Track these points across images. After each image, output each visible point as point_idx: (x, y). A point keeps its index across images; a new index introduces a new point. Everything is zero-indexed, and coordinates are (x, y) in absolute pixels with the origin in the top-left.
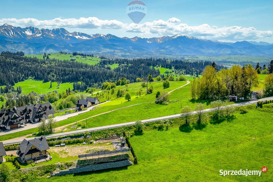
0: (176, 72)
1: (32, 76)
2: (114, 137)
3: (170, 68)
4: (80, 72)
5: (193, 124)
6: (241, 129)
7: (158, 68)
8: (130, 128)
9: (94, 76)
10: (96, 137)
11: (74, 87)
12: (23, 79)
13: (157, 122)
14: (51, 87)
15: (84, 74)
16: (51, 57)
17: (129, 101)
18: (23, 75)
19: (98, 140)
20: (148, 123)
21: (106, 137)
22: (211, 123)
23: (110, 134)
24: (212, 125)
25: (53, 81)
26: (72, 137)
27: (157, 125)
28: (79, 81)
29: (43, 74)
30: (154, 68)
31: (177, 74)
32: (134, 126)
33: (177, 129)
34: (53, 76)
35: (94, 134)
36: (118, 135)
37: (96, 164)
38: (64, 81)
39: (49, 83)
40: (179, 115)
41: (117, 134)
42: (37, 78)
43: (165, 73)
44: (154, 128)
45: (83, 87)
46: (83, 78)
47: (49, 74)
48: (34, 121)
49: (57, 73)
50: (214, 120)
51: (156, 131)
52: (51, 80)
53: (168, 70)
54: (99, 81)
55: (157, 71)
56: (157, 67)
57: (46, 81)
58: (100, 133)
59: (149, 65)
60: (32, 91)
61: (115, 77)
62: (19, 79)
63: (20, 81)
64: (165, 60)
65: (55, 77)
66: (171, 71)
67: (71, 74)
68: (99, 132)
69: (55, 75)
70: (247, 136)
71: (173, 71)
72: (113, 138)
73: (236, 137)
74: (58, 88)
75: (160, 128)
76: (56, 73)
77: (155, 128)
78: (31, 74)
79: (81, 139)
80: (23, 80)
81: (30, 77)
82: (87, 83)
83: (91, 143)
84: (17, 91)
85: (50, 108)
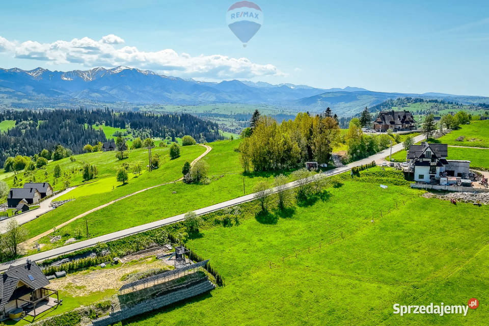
0: (134, 134)
2: (152, 247)
3: (123, 127)
5: (273, 209)
6: (347, 209)
7: (100, 126)
8: (176, 228)
10: (121, 252)
13: (220, 212)
17: (125, 184)
19: (124, 255)
20: (204, 215)
21: (138, 250)
22: (300, 206)
23: (144, 243)
24: (303, 208)
26: (71, 258)
27: (221, 218)
30: (91, 128)
31: (137, 136)
32: (182, 224)
33: (253, 220)
35: (114, 245)
36: (160, 243)
37: (157, 296)
40: (251, 196)
41: (157, 241)
43: (115, 136)
44: (216, 224)
50: (301, 201)
51: (221, 227)
53: (119, 130)
55: (99, 133)
56: (97, 125)
58: (124, 243)
59: (81, 121)
64: (109, 112)
66: (126, 132)
68: (122, 242)
70: (360, 219)
71: (129, 133)
72: (150, 249)
73: (347, 223)
75: (226, 223)
77: (217, 222)
83: (116, 263)
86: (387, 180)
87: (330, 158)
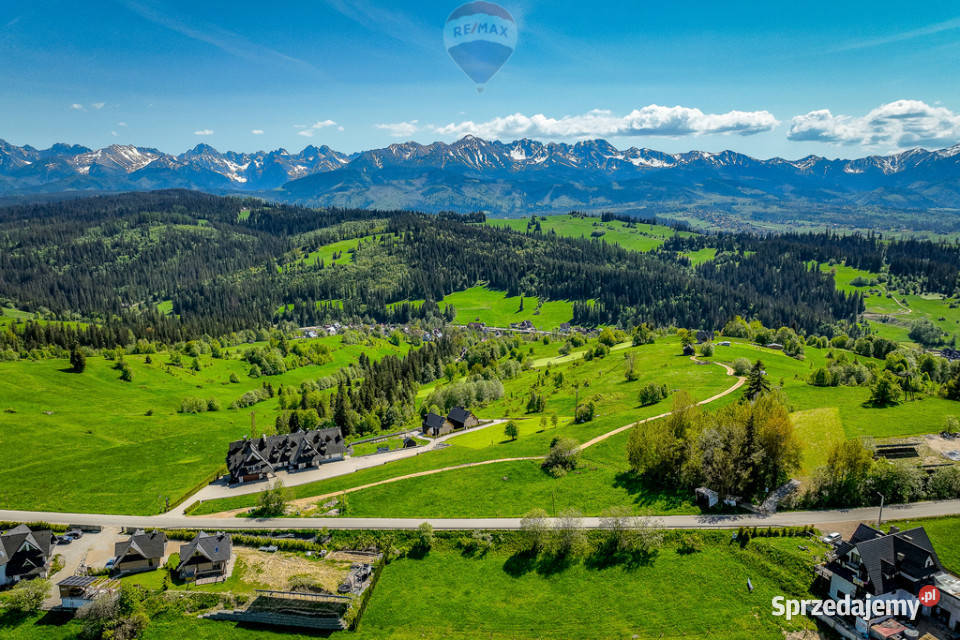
0: (890, 283)
1: (485, 280)
2: (371, 550)
3: (875, 269)
4: (597, 274)
6: (634, 599)
7: (836, 267)
8: (409, 537)
9: (631, 287)
10: (338, 545)
11: (575, 314)
12: (462, 285)
13: (468, 534)
14: (521, 309)
15: (606, 278)
16: (545, 227)
17: (512, 440)
18: (466, 277)
19: (339, 550)
20: (450, 531)
21: (354, 549)
22: (588, 563)
23: (365, 542)
24: (584, 569)
25: (529, 294)
26: (297, 535)
27: (466, 541)
28: (591, 297)
29: (510, 276)
30: (818, 270)
31: (894, 289)
34: (532, 281)
35: (337, 535)
36: (377, 550)
38: (554, 296)
39: (516, 300)
41: (378, 546)
42: (495, 285)
43: (854, 284)
44: (457, 547)
45: (596, 317)
46: (602, 291)
47: (522, 274)
48: (296, 468)
49: (543, 275)
50: (599, 556)
52: (524, 291)
53: (866, 276)
54: (642, 303)
55: (825, 278)
56: (831, 265)
57: (513, 293)
58: (348, 535)
59: (807, 256)
60: (476, 316)
61: (689, 291)
62: (455, 284)
63: (455, 291)
65: (536, 284)
66: (875, 280)
67: (573, 279)
68: (347, 534)
69: (537, 280)
71: (881, 281)
72: (367, 552)
74: (538, 313)
75: (469, 551)
76: (538, 275)
78: (483, 274)
79: (309, 543)
80: (462, 289)
81: (479, 282)
82: (609, 305)
84: (445, 315)
85: (338, 439)
86: (777, 574)
87: (767, 490)
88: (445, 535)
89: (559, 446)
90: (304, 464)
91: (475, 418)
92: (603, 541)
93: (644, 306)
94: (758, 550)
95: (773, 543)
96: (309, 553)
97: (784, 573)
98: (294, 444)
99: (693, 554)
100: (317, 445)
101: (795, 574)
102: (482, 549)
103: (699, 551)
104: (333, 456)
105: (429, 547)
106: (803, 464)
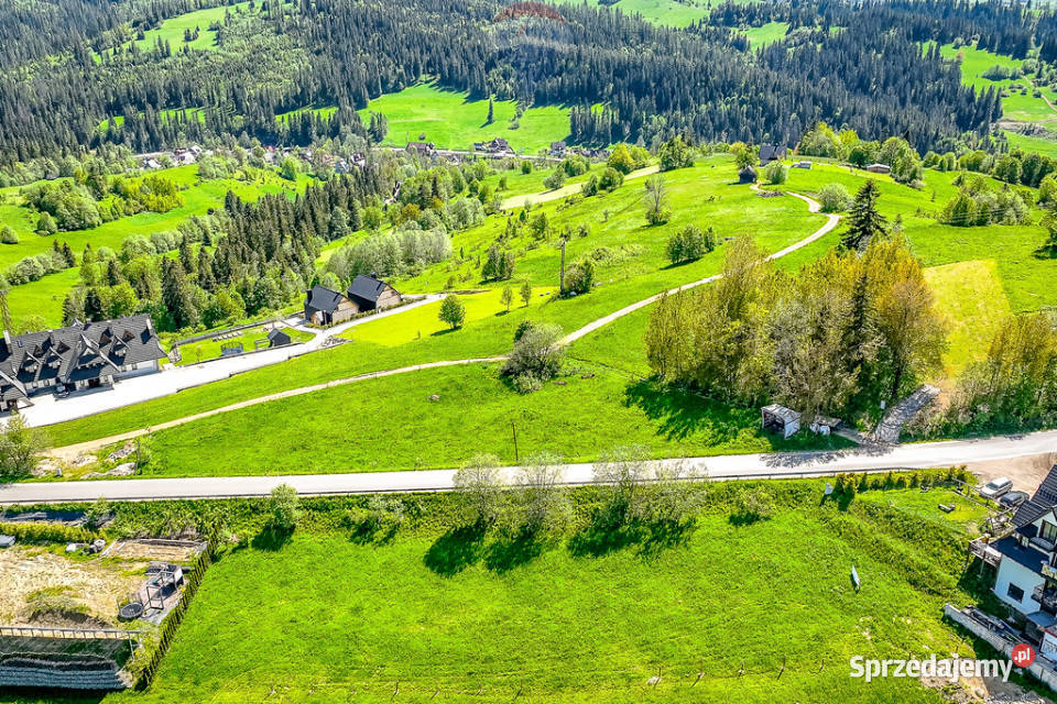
0: (1039, 75)
1: (433, 73)
2: (188, 536)
3: (1020, 52)
4: (608, 64)
5: (504, 531)
8: (255, 510)
9: (659, 82)
10: (127, 530)
11: (573, 128)
12: (396, 84)
14: (490, 120)
15: (620, 71)
17: (453, 329)
18: (401, 70)
19: (129, 538)
22: (574, 544)
23: (176, 523)
24: (567, 556)
25: (502, 97)
26: (51, 513)
27: (359, 515)
28: (598, 100)
29: (471, 67)
30: (937, 54)
31: (1046, 84)
34: (506, 76)
38: (542, 100)
39: (483, 105)
41: (200, 529)
42: (449, 82)
43: (988, 77)
44: (343, 525)
45: (606, 131)
46: (616, 90)
47: (490, 65)
48: (70, 388)
49: (523, 65)
50: (595, 532)
51: (341, 541)
52: (494, 92)
53: (1006, 62)
54: (675, 108)
55: (948, 68)
56: (957, 47)
57: (477, 95)
59: (921, 34)
60: (420, 133)
61: (746, 89)
62: (385, 82)
63: (386, 92)
65: (512, 80)
66: (1019, 70)
67: (570, 72)
68: (143, 509)
69: (514, 72)
71: (1027, 71)
72: (180, 541)
74: (515, 127)
75: (364, 531)
76: (516, 65)
77: (346, 523)
78: (429, 64)
80: (396, 89)
81: (423, 77)
82: (625, 114)
83: (92, 552)
84: (372, 131)
85: (146, 336)
86: (902, 556)
87: (883, 404)
88: (319, 506)
89: (529, 338)
90: (86, 382)
91: (394, 293)
92: (601, 505)
93: (679, 112)
94: (871, 512)
95: (895, 500)
96: (72, 547)
97: (914, 554)
98: (64, 348)
99: (757, 525)
100: (109, 347)
101: (934, 555)
102: (387, 528)
103: (767, 519)
104: (141, 366)
105: (294, 527)
106: (946, 359)
